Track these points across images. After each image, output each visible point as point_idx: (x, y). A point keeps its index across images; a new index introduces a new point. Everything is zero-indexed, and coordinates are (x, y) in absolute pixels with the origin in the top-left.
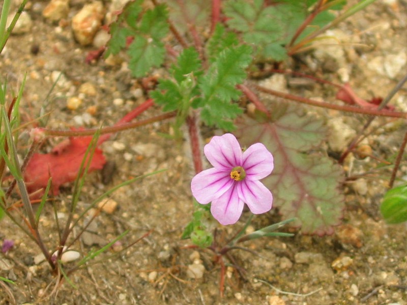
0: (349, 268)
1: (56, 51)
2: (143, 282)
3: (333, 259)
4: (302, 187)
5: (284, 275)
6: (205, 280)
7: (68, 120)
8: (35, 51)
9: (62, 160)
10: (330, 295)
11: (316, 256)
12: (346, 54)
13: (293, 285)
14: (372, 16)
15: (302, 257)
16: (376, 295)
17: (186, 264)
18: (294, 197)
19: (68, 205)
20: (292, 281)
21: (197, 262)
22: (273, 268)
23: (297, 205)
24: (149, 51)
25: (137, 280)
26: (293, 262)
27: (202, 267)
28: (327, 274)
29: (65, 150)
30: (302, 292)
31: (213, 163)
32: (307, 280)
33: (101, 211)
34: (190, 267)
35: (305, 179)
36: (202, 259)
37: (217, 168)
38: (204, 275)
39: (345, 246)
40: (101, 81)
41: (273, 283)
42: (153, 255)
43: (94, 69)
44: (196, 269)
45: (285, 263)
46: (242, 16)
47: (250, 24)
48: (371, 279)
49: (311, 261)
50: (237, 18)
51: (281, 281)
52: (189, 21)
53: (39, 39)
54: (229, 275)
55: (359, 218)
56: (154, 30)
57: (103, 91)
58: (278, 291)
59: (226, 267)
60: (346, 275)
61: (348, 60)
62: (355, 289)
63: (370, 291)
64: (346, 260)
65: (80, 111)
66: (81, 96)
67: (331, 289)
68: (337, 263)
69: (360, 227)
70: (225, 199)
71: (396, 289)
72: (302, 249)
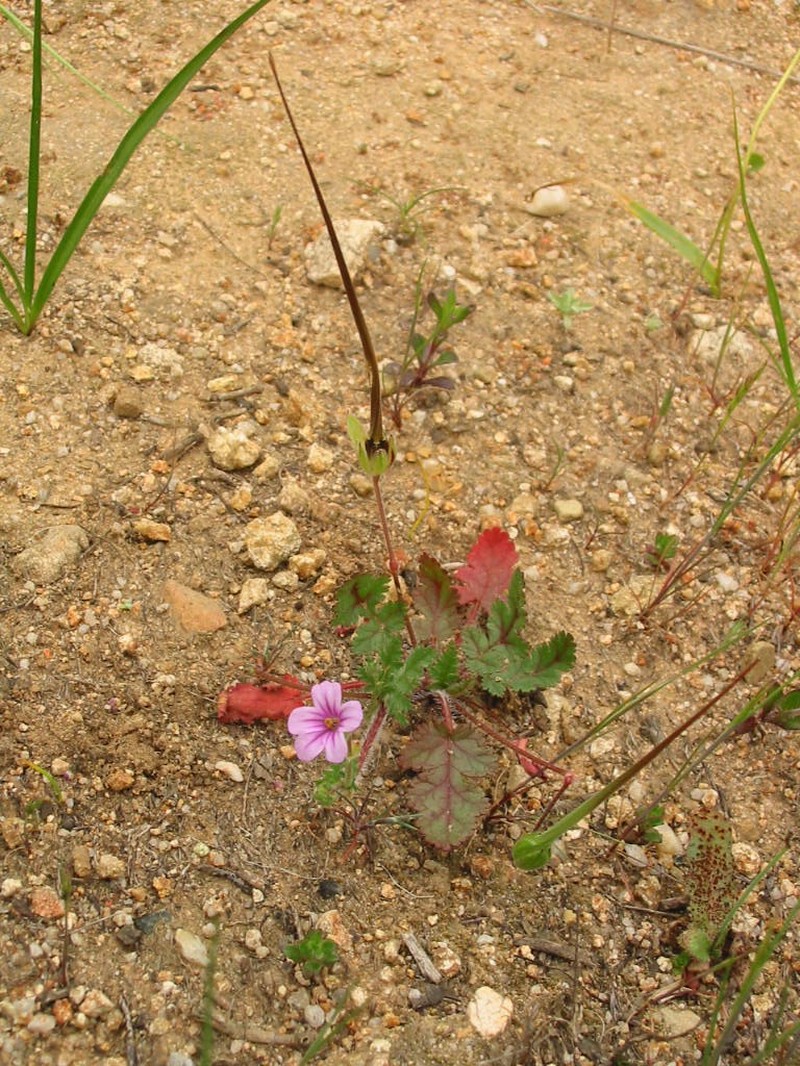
0: (466, 891)
1: (317, 614)
2: (285, 826)
3: (456, 877)
4: (449, 804)
5: (407, 871)
6: (338, 845)
7: (295, 672)
8: (299, 607)
9: (268, 697)
10: (437, 905)
11: (443, 868)
12: (561, 720)
13: (411, 884)
14: (603, 701)
15: (430, 864)
16: (478, 923)
17: (328, 827)
18: (436, 809)
19: (257, 737)
20: (411, 879)
21: (338, 828)
22: (399, 861)
23: (435, 816)
24: (378, 638)
25: (280, 821)
26: (421, 865)
27: (340, 834)
28: (443, 887)
29: (273, 691)
30: (415, 893)
31: (316, 703)
32: (425, 885)
33: (281, 753)
34: (330, 830)
35: (454, 798)
36: (344, 827)
37: (317, 709)
38: (339, 842)
39: (473, 872)
40: (340, 653)
41: (392, 873)
42: (305, 807)
43: (340, 642)
44: (334, 834)
45: (413, 863)
46: (476, 644)
47: (479, 652)
48: (480, 908)
49: (436, 871)
50: (471, 645)
51: (401, 875)
52: (433, 633)
53: (307, 599)
54: (360, 851)
55: (500, 856)
56: (391, 622)
57: (337, 661)
58: (395, 882)
59: (361, 844)
60: (460, 895)
61: (561, 727)
62: (461, 910)
63: (474, 918)
64: (466, 882)
65: (309, 668)
66: (317, 658)
67: (441, 901)
68: (456, 881)
69: (496, 864)
70: (311, 738)
71: (497, 925)
72: (434, 858)
